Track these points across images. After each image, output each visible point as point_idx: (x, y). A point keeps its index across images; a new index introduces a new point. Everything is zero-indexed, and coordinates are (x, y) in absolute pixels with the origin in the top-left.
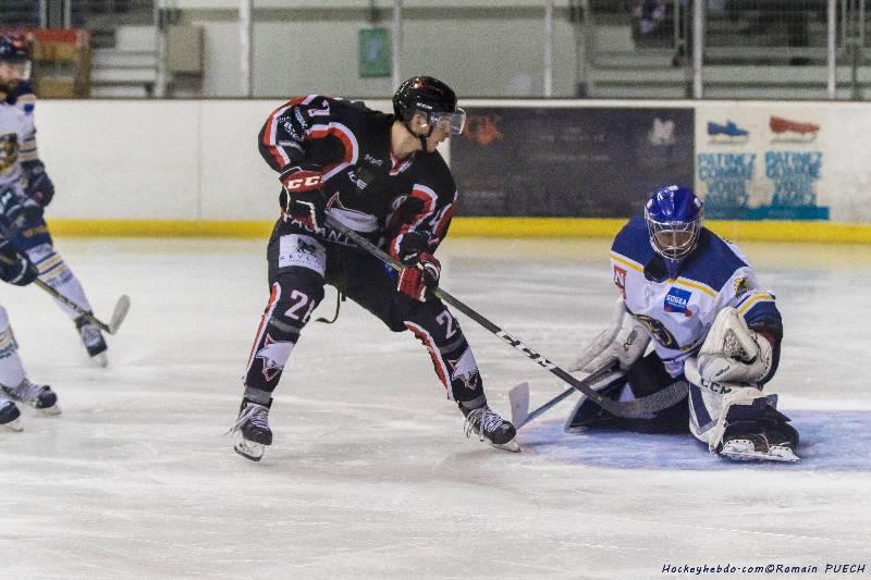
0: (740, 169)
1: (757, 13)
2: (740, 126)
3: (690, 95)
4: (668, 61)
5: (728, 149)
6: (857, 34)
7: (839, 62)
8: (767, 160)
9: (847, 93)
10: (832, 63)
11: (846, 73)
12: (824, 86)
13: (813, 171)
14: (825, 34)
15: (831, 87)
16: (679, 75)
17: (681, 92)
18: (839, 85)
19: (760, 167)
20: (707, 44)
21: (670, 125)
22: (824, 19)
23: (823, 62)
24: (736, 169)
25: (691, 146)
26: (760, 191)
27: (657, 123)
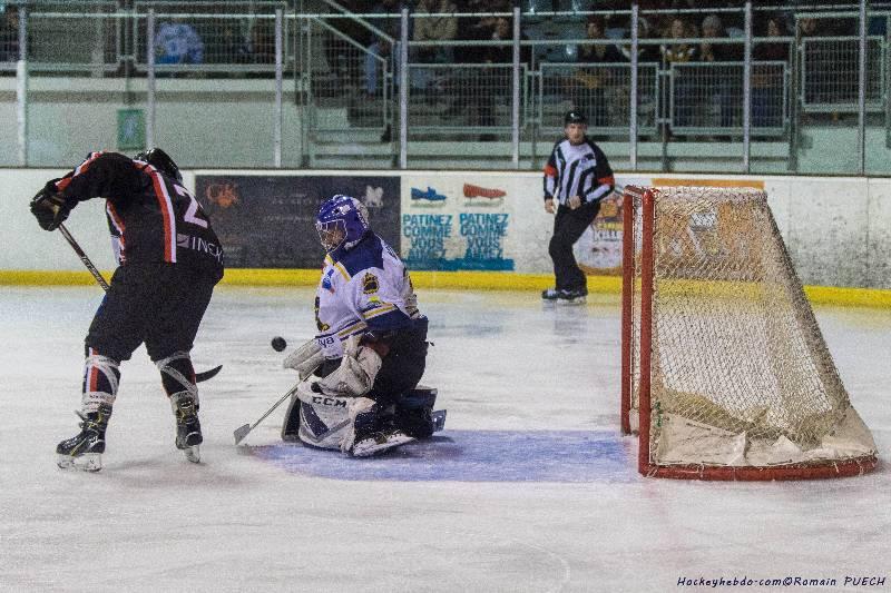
0: (438, 227)
1: (453, 98)
2: (439, 192)
3: (396, 165)
4: (378, 138)
5: (429, 211)
6: (536, 115)
7: (522, 139)
8: (462, 220)
9: (528, 164)
10: (516, 139)
11: (527, 148)
12: (508, 158)
13: (500, 231)
14: (510, 114)
15: (516, 159)
16: (388, 149)
17: (388, 163)
18: (521, 158)
19: (456, 225)
20: (410, 123)
21: (380, 191)
22: (509, 102)
23: (508, 138)
24: (435, 229)
25: (398, 210)
26: (455, 247)
27: (369, 190)
